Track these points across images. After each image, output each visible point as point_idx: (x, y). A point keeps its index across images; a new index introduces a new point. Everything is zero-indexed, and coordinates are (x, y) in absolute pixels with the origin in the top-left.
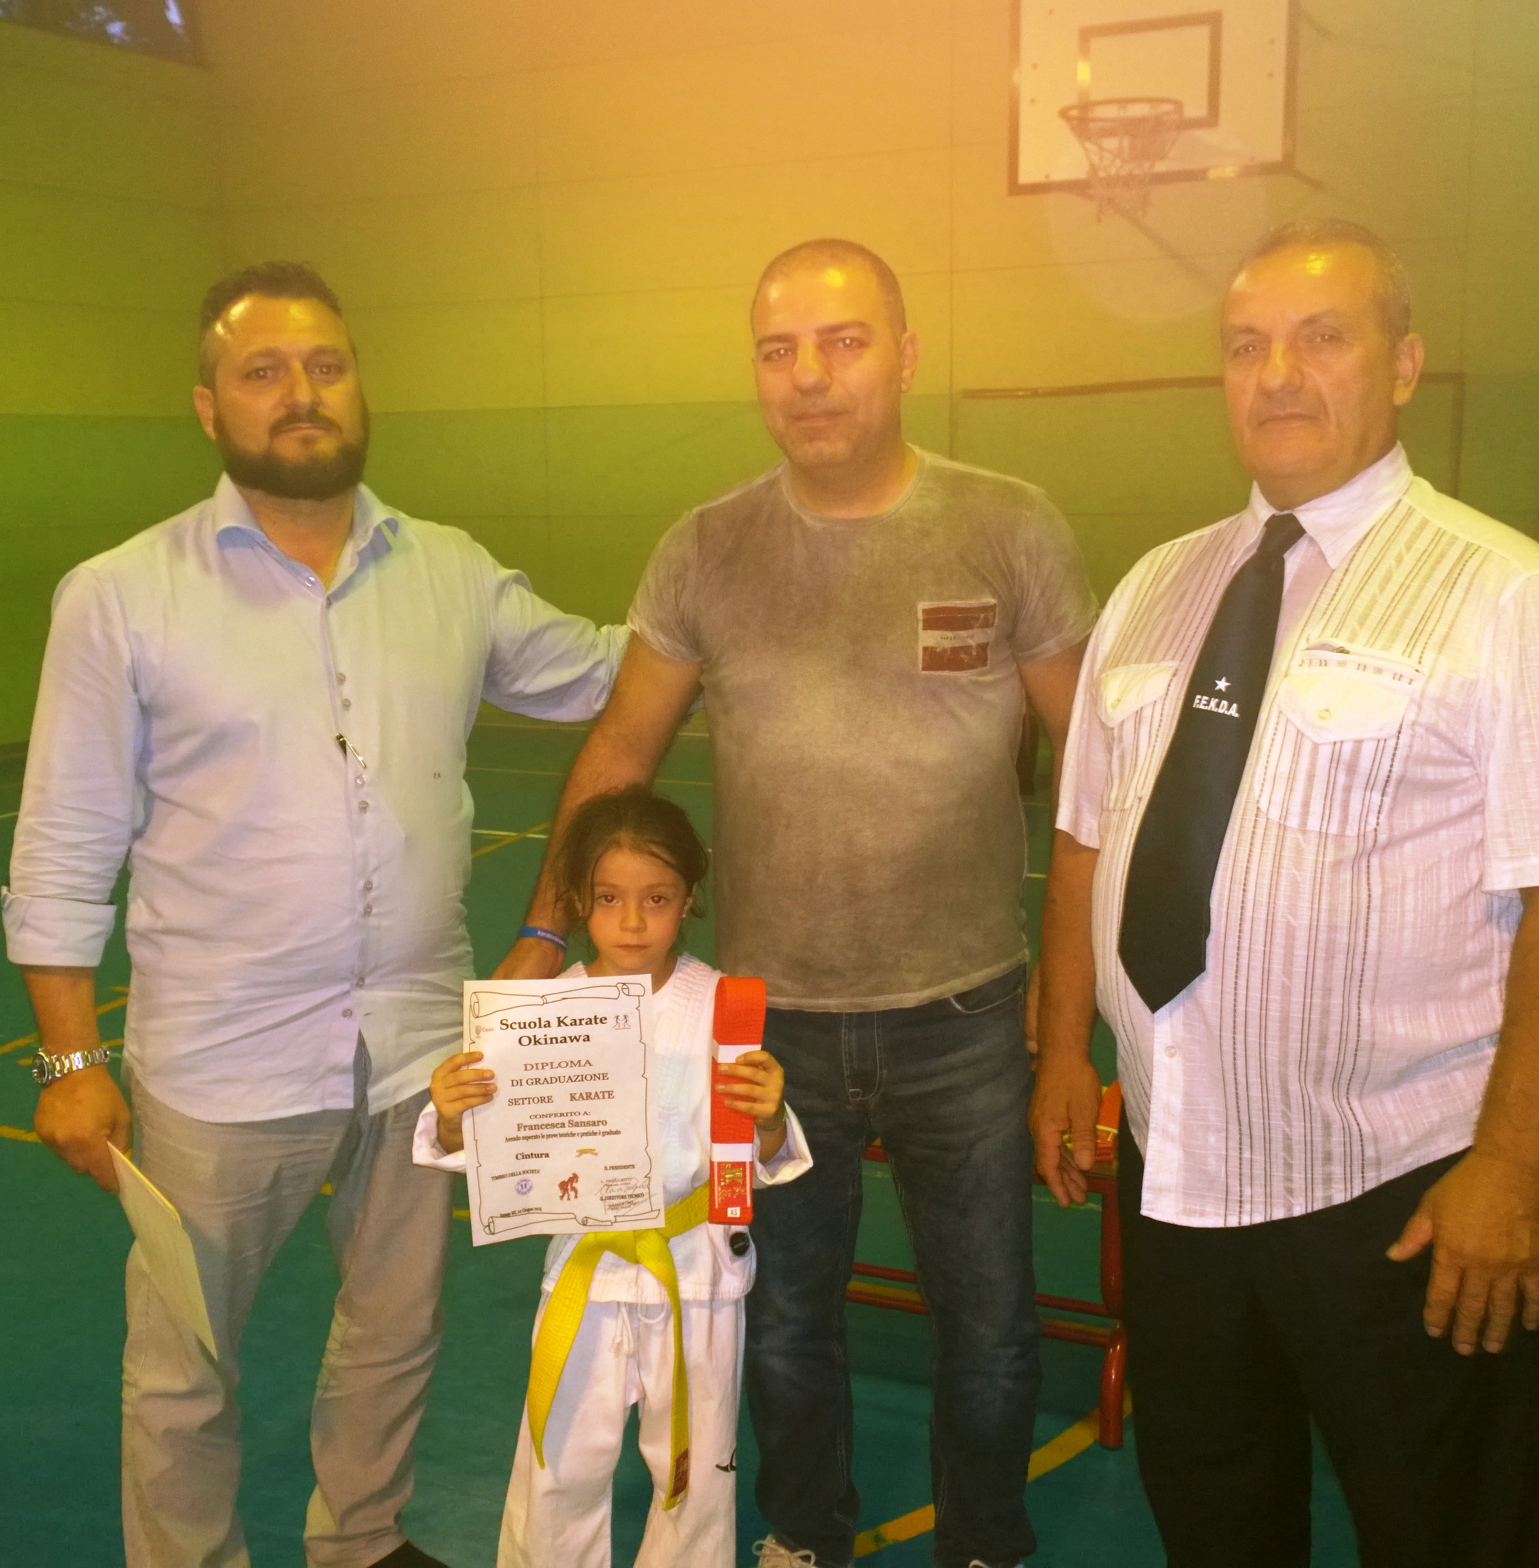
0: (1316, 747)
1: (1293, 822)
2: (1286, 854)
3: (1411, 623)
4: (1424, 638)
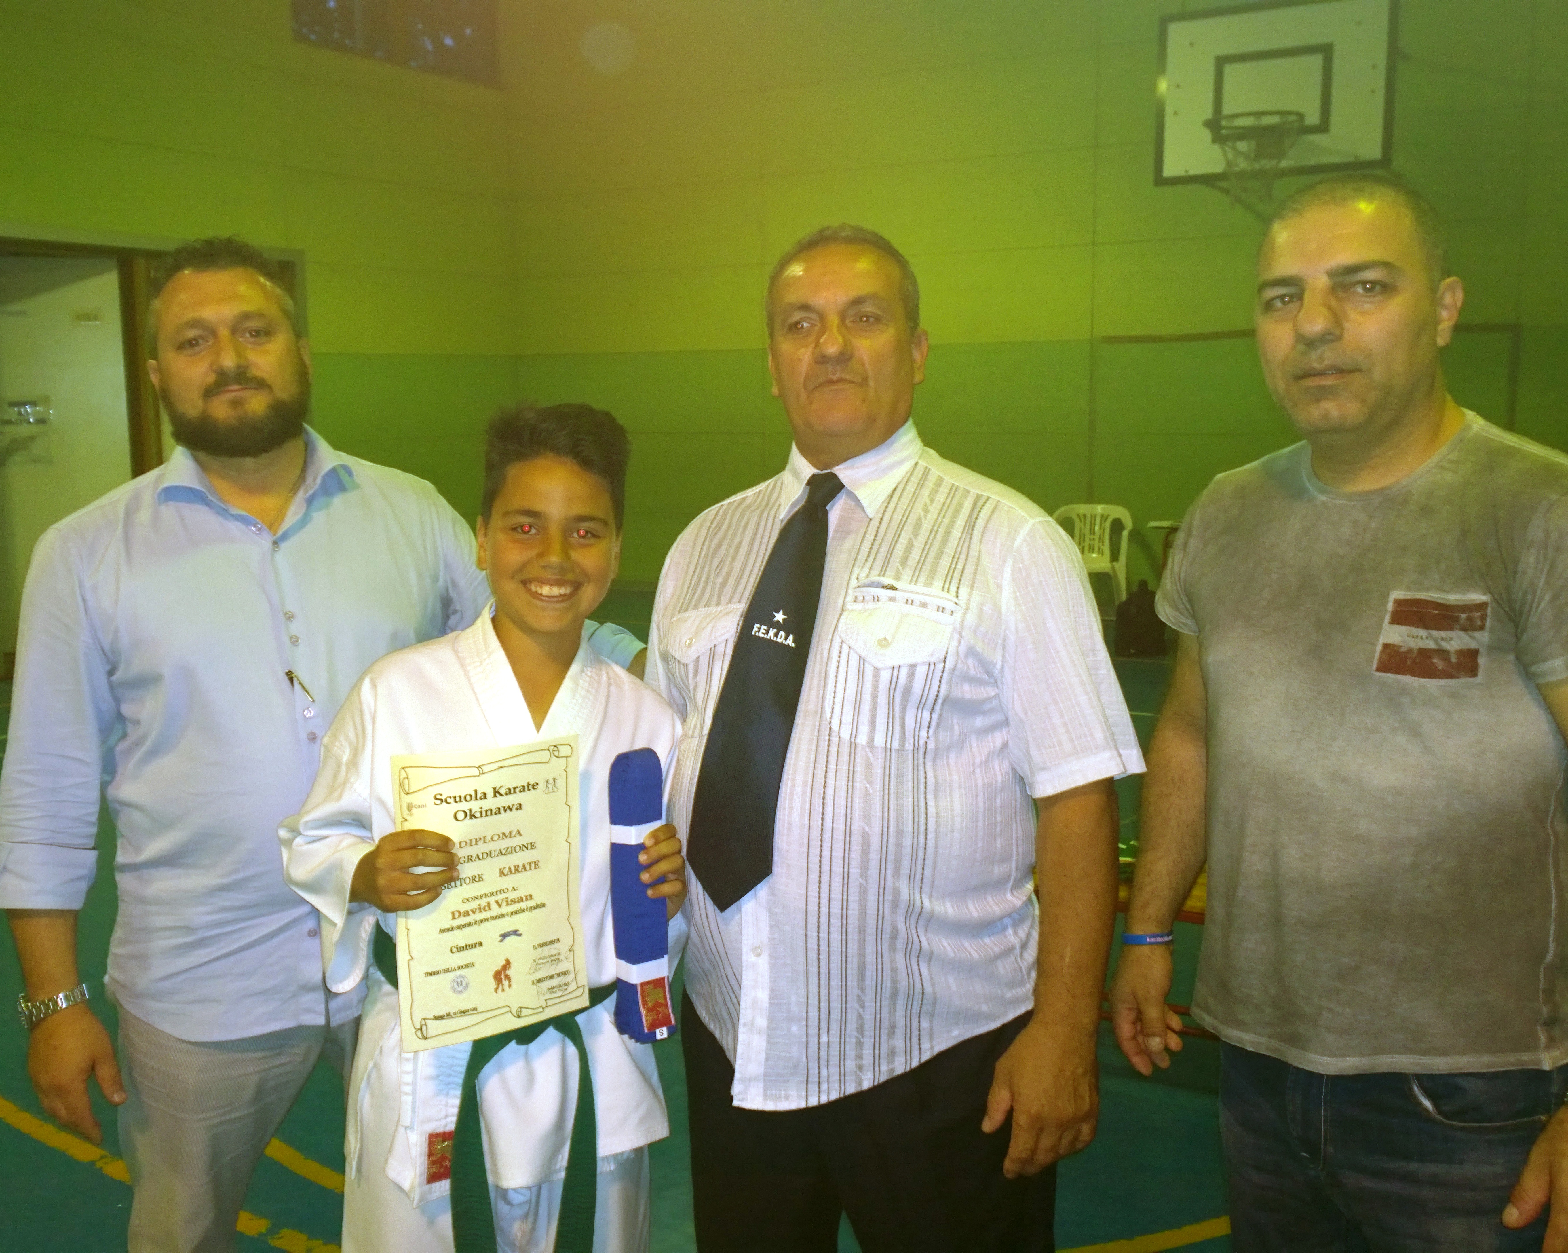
0: (877, 671)
1: (863, 739)
2: (857, 769)
3: (945, 563)
4: (957, 575)
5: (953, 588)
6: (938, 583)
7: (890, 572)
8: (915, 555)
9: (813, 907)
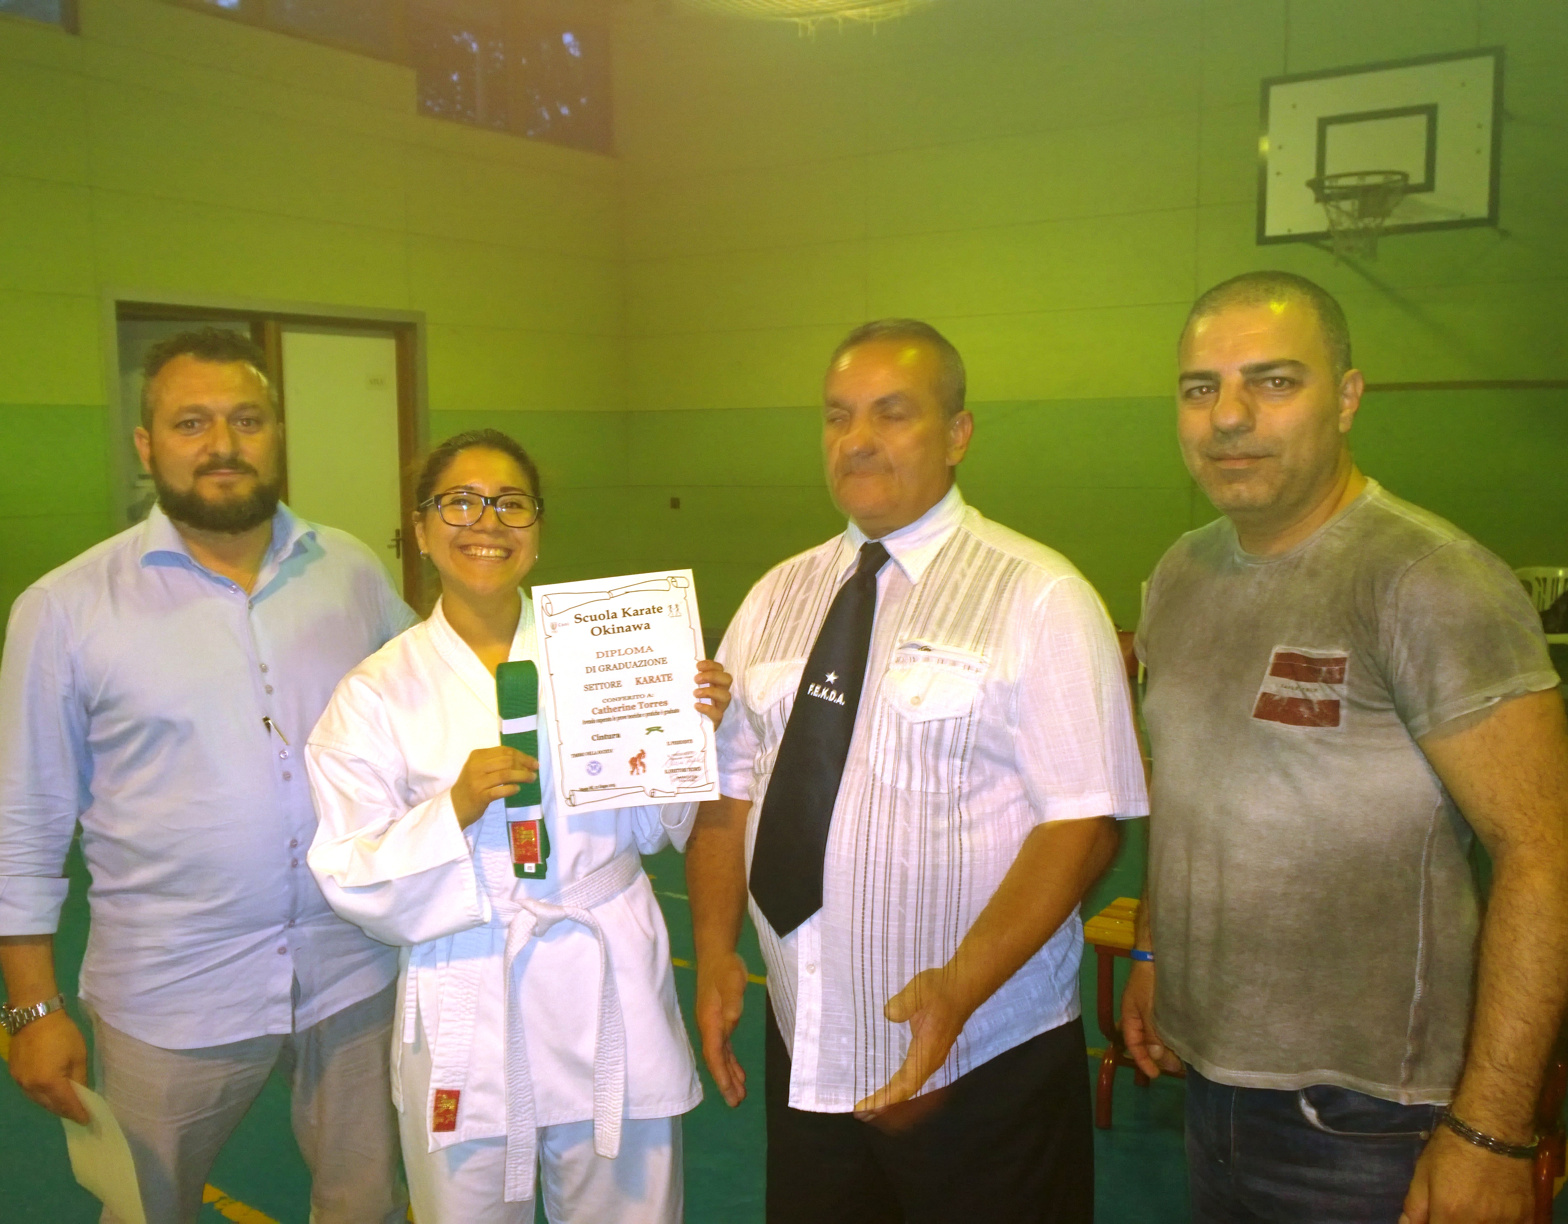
1: (902, 785)
2: (898, 810)
5: (981, 647)
6: (968, 643)
7: (928, 635)
9: (858, 931)
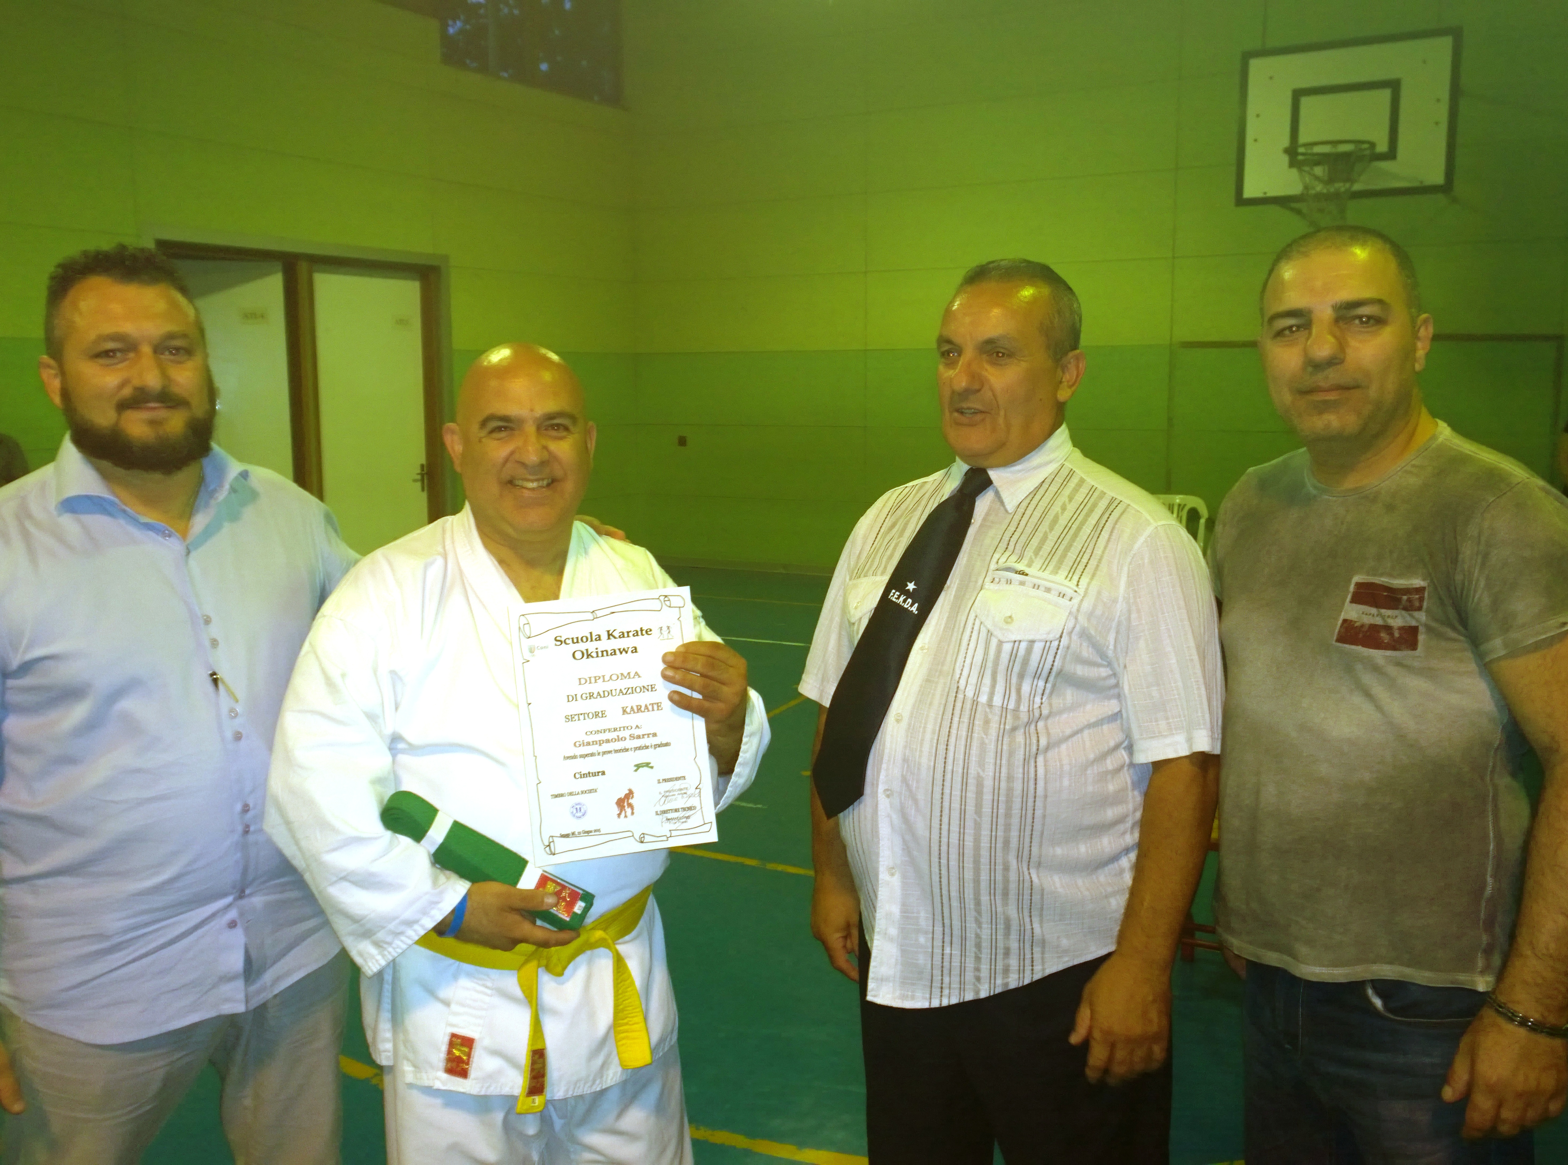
0: (1000, 643)
1: (983, 699)
2: (977, 722)
3: (1072, 556)
4: (1081, 567)
5: (1076, 578)
6: (1063, 573)
7: (1025, 561)
8: (1047, 547)
9: (935, 837)
